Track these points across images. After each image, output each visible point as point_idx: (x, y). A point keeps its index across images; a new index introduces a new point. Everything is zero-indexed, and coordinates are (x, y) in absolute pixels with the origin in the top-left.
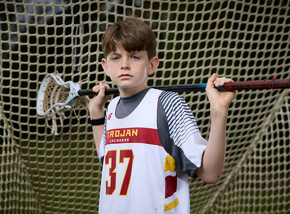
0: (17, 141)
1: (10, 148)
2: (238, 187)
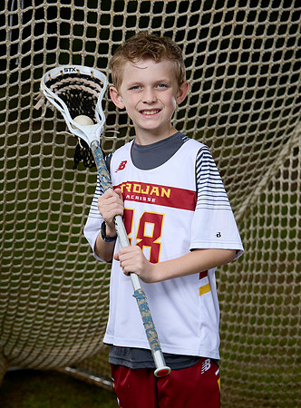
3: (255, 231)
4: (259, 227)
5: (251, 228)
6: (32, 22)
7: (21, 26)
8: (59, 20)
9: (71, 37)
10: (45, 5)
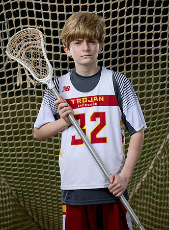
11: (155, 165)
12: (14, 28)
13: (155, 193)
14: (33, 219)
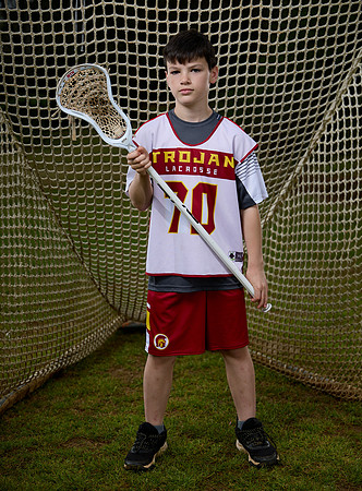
0: (18, 138)
1: (10, 145)
2: (301, 191)
3: (301, 197)
4: (304, 194)
5: (298, 195)
6: (94, 17)
7: (85, 21)
8: (115, 15)
9: (126, 29)
10: (103, 4)
11: (275, 211)
12: (93, 5)
13: (275, 250)
14: (99, 289)
